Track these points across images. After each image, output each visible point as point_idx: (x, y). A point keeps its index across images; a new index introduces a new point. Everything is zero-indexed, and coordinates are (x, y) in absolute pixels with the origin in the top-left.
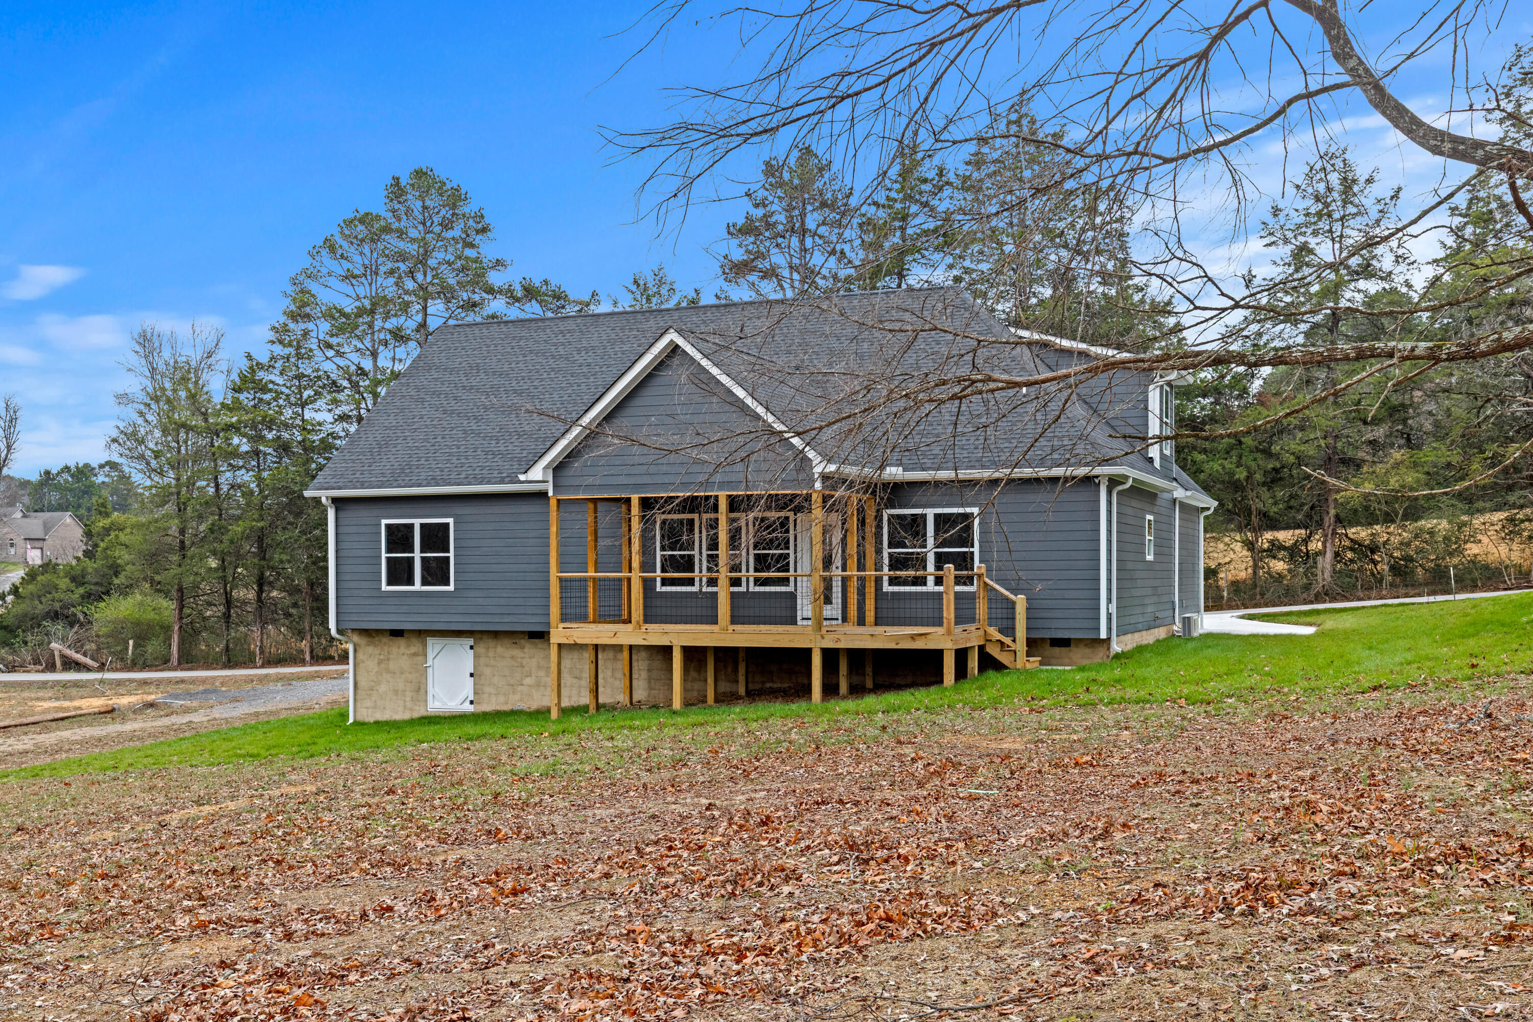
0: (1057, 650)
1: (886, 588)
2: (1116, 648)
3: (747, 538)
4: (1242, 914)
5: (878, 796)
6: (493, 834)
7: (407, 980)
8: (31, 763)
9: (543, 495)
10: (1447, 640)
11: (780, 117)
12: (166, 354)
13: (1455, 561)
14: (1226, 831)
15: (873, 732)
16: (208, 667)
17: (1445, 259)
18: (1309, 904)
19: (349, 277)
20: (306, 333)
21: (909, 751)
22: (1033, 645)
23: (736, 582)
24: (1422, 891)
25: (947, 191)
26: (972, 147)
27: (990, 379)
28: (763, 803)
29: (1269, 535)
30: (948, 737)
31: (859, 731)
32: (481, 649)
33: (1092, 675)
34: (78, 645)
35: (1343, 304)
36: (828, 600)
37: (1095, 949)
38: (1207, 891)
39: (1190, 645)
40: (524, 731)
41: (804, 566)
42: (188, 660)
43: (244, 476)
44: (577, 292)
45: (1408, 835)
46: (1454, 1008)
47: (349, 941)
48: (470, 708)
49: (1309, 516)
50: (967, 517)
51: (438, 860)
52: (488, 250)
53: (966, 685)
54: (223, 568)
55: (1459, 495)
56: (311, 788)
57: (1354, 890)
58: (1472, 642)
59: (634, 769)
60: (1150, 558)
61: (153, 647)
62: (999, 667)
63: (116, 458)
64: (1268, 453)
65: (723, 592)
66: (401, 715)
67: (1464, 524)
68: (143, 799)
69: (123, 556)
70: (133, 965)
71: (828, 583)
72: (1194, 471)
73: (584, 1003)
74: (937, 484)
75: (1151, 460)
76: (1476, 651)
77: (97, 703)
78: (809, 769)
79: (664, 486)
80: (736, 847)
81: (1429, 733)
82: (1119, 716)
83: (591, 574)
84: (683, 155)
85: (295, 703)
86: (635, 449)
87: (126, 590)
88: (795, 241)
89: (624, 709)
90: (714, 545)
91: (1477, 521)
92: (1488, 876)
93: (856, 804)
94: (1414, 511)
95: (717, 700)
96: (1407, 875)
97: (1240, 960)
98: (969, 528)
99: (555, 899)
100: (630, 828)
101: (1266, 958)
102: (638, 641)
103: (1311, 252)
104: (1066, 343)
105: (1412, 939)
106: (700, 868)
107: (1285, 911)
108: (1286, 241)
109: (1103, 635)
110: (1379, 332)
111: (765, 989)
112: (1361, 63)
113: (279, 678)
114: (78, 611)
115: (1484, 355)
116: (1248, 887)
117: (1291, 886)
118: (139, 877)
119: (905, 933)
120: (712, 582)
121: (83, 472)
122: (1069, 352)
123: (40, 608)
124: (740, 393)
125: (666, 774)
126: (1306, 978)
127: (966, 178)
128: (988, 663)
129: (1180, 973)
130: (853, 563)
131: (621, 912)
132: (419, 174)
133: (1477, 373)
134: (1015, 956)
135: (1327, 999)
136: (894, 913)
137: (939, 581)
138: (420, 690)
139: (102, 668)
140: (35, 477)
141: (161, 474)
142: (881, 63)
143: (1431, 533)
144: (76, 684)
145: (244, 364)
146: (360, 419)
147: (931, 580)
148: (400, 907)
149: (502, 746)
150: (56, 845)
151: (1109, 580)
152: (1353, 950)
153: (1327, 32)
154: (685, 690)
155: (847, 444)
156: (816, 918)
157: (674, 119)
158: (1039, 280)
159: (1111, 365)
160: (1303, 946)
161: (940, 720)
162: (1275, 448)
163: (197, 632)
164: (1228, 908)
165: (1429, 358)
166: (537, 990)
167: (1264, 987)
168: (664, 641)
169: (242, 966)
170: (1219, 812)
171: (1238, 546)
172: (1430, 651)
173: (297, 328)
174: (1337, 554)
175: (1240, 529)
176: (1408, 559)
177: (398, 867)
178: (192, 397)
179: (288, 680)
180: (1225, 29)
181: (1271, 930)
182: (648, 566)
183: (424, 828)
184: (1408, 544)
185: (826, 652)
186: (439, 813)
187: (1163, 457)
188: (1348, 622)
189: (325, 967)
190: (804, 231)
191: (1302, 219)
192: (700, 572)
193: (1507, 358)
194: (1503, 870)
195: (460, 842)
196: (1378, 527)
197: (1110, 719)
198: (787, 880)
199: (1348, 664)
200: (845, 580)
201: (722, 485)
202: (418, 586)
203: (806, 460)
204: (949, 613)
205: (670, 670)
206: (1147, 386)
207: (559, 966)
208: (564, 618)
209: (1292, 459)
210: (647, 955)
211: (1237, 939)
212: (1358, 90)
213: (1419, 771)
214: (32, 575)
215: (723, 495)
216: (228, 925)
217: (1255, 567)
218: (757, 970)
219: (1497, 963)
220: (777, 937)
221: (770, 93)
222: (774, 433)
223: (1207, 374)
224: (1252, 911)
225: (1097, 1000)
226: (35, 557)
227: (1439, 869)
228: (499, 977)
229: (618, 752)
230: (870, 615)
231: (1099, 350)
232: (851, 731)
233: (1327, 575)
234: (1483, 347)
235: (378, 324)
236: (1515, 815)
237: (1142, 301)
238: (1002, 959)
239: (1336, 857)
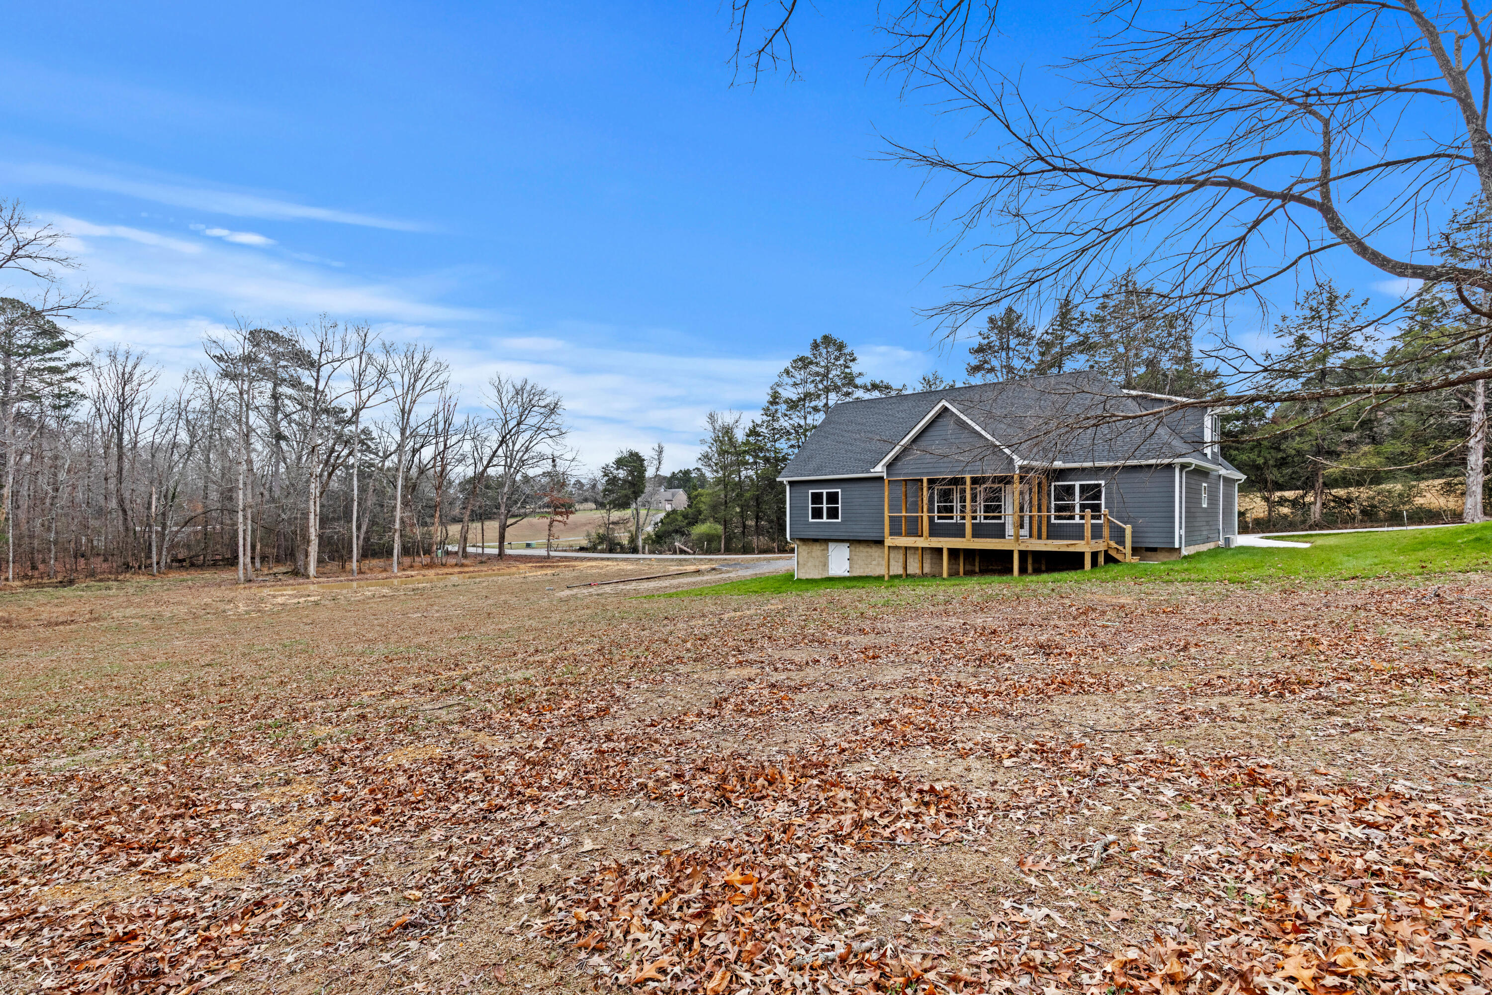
0: (1149, 554)
1: (1053, 521)
2: (1184, 552)
3: (980, 499)
4: (1275, 696)
5: (1052, 623)
6: (862, 631)
7: (828, 693)
8: (669, 591)
9: (882, 478)
10: (1403, 551)
11: (1002, 294)
12: (720, 422)
13: (1407, 507)
14: (1260, 651)
15: (1046, 591)
16: (736, 553)
17: (1401, 337)
18: (1319, 694)
19: (795, 385)
20: (776, 411)
21: (1067, 602)
22: (1135, 551)
23: (974, 518)
24: (1398, 692)
25: (1086, 324)
26: (1101, 300)
27: (1114, 416)
28: (991, 623)
29: (1278, 494)
30: (1088, 596)
31: (1040, 591)
32: (853, 548)
33: (1171, 566)
34: (685, 544)
35: (1328, 365)
36: (1022, 527)
37: (1183, 708)
38: (1251, 682)
39: (1229, 552)
40: (872, 586)
41: (1009, 511)
42: (728, 550)
43: (751, 473)
44: (896, 384)
45: (1384, 660)
46: (1426, 760)
47: (802, 674)
48: (848, 574)
49: (1305, 483)
50: (1099, 485)
51: (838, 641)
52: (855, 368)
53: (1097, 570)
54: (742, 512)
55: (1409, 470)
56: (780, 607)
57: (1349, 688)
58: (1421, 554)
59: (926, 605)
60: (1205, 506)
61: (714, 545)
62: (1116, 561)
63: (700, 466)
64: (1278, 449)
65: (968, 523)
66: (817, 576)
67: (1414, 486)
68: (713, 608)
69: (703, 507)
70: (714, 677)
71: (1022, 518)
72: (1231, 460)
73: (910, 710)
74: (1084, 469)
75: (1206, 455)
76: (1424, 558)
77: (692, 568)
78: (1014, 608)
79: (940, 473)
80: (980, 644)
81: (1394, 604)
82: (1188, 588)
83: (904, 514)
84: (953, 317)
85: (771, 570)
86: (928, 456)
87: (704, 521)
88: (1004, 354)
89: (919, 577)
90: (963, 500)
91: (1423, 485)
92: (1446, 687)
93: (1041, 626)
94: (1377, 478)
95: (965, 574)
96: (1388, 683)
97: (1276, 720)
98: (1100, 492)
99: (893, 662)
100: (926, 632)
101: (1293, 721)
102: (926, 544)
103: (1308, 338)
104: (1158, 396)
105: (1393, 718)
106: (962, 652)
107: (1303, 696)
108: (1291, 334)
109: (1177, 546)
110: (1353, 379)
111: (1001, 712)
112: (1348, 231)
113: (765, 559)
114: (685, 529)
115: (1434, 388)
116: (1278, 681)
117: (1306, 683)
118: (714, 640)
119: (1073, 691)
120: (963, 518)
121: (687, 473)
122: (1161, 400)
123: (671, 528)
124: (978, 428)
125: (941, 608)
126: (1321, 734)
127: (1096, 316)
128: (1110, 559)
129: (1238, 724)
130: (1035, 508)
131: (925, 670)
132: (826, 338)
133: (1423, 400)
134: (1137, 708)
135: (1336, 747)
136: (1067, 681)
137: (1082, 517)
138: (825, 565)
139: (694, 553)
140: (669, 475)
141: (717, 472)
142: (1055, 263)
143: (1389, 492)
144: (685, 560)
145: (751, 425)
146: (799, 447)
147: (1077, 517)
148: (822, 660)
149: (863, 591)
150: (681, 625)
151: (1181, 517)
152: (1351, 721)
153: (1325, 216)
154: (949, 569)
155: (1035, 450)
156: (1023, 680)
157: (948, 301)
158: (1138, 365)
159: (1184, 406)
160: (1317, 716)
161: (1083, 587)
162: (1283, 447)
163: (731, 539)
164: (1265, 692)
165: (1395, 392)
166: (888, 702)
167: (1293, 736)
168: (939, 546)
169: (758, 681)
170: (1255, 640)
171: (1258, 500)
172: (1391, 558)
173: (773, 408)
174: (1324, 504)
175: (1260, 490)
176: (1373, 506)
177: (821, 643)
178: (730, 439)
179: (769, 560)
180: (1257, 223)
181: (1295, 706)
182: (931, 510)
183: (831, 626)
184: (1373, 498)
185: (1021, 552)
186: (837, 620)
187: (1213, 453)
188: (1332, 541)
189: (792, 684)
190: (1008, 348)
191: (1301, 321)
192: (957, 514)
193: (1445, 392)
194: (1456, 684)
195: (847, 633)
196: (1352, 489)
197: (1183, 589)
198: (1007, 660)
199: (1334, 564)
200: (1031, 517)
201: (970, 472)
202: (825, 520)
203: (1012, 460)
204: (1088, 533)
205: (942, 559)
206: (1203, 415)
207: (897, 692)
208: (891, 534)
209: (1294, 452)
210: (939, 691)
211: (1273, 709)
212: (1346, 245)
213: (1389, 625)
214: (668, 515)
215: (968, 477)
216: (751, 663)
217: (1270, 511)
218: (995, 703)
219: (1456, 737)
220: (1003, 688)
221: (997, 284)
222: (996, 446)
223: (1241, 409)
224: (1281, 695)
225: (1187, 734)
226: (669, 508)
227: (1409, 681)
228: (871, 695)
229: (918, 596)
230: (1044, 534)
231: (1179, 399)
232: (1035, 591)
233: (1317, 515)
234: (1434, 384)
235: (807, 405)
236: (1461, 653)
237: (1199, 372)
238: (1129, 708)
239: (1335, 670)
